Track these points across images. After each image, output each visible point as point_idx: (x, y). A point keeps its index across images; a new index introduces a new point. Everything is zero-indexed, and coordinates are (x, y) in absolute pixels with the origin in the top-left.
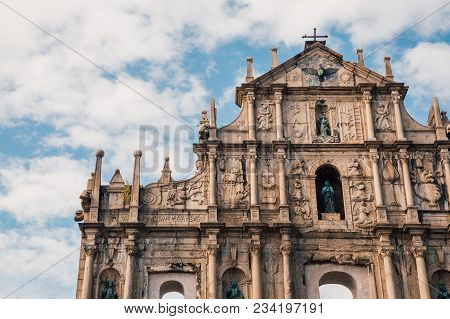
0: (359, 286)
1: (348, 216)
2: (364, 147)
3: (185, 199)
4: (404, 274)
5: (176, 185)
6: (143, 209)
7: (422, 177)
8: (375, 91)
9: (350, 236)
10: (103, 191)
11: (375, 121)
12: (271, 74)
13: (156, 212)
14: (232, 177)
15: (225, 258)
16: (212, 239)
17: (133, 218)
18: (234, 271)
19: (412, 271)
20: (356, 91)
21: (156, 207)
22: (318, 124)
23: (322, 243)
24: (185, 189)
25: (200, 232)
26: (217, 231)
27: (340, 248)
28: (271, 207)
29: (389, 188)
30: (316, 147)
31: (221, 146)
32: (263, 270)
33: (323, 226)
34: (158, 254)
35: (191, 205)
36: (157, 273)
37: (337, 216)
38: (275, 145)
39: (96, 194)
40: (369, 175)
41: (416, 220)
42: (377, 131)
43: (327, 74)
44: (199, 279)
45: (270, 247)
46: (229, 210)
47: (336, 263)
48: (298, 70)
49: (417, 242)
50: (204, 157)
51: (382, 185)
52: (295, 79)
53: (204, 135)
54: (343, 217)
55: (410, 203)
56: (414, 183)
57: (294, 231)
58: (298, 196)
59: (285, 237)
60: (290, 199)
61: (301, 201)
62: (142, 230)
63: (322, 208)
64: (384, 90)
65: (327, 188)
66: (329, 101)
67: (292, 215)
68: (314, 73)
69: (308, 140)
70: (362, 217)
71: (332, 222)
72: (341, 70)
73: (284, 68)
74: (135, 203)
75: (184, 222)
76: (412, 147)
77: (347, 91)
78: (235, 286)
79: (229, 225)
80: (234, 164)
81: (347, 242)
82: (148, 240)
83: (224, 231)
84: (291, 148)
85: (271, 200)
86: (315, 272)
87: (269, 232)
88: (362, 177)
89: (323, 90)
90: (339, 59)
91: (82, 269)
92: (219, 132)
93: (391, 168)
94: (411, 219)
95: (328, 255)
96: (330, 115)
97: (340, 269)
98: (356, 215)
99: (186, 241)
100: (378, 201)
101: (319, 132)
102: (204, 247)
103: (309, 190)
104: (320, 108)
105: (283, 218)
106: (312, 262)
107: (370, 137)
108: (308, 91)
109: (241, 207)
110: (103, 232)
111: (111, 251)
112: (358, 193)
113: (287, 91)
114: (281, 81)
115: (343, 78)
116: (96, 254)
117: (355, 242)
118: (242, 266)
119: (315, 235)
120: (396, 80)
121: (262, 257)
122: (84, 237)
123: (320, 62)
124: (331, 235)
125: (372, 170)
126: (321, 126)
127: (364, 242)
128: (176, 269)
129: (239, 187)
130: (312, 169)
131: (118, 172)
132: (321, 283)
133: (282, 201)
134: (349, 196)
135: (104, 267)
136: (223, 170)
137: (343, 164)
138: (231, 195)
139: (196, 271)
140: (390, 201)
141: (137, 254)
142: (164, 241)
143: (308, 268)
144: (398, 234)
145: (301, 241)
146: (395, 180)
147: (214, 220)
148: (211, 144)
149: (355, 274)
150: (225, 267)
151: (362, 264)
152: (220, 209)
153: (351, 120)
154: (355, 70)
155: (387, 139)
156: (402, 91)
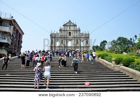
5: (58, 33)
6: (55, 35)
8: (74, 26)
9: (71, 38)
15: (61, 39)
18: (62, 40)
25: (60, 37)
29: (75, 34)
31: (61, 30)
33: (69, 37)
35: (59, 35)
38: (66, 30)
43: (70, 24)
45: (65, 39)
62: (55, 37)
64: (75, 25)
69: (68, 30)
73: (67, 23)
76: (77, 30)
80: (62, 32)
83: (61, 37)
84: (67, 30)
86: (68, 40)
87: (65, 37)
93: (75, 32)
94: (76, 36)
98: (72, 36)
103: (68, 34)
104: (70, 27)
105: (66, 36)
108: (69, 25)
109: (63, 35)
110: (52, 37)
111: (53, 39)
112: (72, 34)
113: (67, 25)
115: (72, 24)
116: (51, 39)
118: (63, 40)
125: (73, 32)
126: (70, 29)
130: (69, 32)
137: (71, 32)
138: (62, 34)
139: (59, 40)
141: (55, 39)
144: (75, 37)
145: (67, 38)
148: (60, 30)
149: (71, 40)
152: (61, 35)
153: (72, 28)
154: (73, 24)
155: (75, 30)
156: (77, 26)
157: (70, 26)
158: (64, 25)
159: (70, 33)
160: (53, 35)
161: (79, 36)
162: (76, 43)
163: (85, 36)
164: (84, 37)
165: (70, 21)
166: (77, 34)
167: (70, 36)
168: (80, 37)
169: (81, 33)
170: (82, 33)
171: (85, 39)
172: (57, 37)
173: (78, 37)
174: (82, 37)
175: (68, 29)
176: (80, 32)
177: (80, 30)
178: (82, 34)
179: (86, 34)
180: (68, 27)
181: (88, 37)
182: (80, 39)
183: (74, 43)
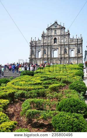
2: (59, 35)
5: (39, 41)
6: (36, 44)
8: (61, 28)
9: (57, 46)
10: (32, 42)
11: (61, 32)
13: (37, 44)
14: (45, 40)
17: (35, 45)
18: (45, 50)
19: (62, 49)
20: (59, 28)
25: (42, 46)
27: (55, 47)
29: (61, 40)
30: (54, 36)
31: (44, 36)
32: (48, 50)
33: (54, 45)
34: (37, 48)
35: (41, 43)
36: (37, 50)
38: (50, 36)
39: (31, 43)
42: (61, 33)
45: (48, 47)
49: (63, 46)
50: (42, 38)
52: (53, 27)
53: (42, 35)
54: (56, 44)
57: (51, 45)
60: (51, 42)
62: (36, 46)
63: (54, 43)
73: (51, 26)
75: (40, 45)
76: (64, 35)
79: (44, 45)
80: (45, 38)
83: (44, 46)
84: (51, 36)
85: (49, 42)
88: (59, 39)
89: (55, 29)
90: (58, 24)
94: (63, 43)
98: (58, 43)
99: (40, 47)
100: (60, 42)
101: (55, 34)
103: (53, 41)
105: (50, 44)
106: (53, 48)
109: (46, 43)
110: (32, 46)
111: (33, 48)
113: (51, 29)
114: (51, 28)
115: (58, 27)
116: (31, 49)
119: (53, 46)
120: (64, 27)
122: (30, 47)
123: (56, 25)
124: (55, 46)
125: (60, 38)
126: (55, 33)
128: (39, 50)
130: (54, 38)
134: (57, 41)
137: (57, 38)
138: (45, 42)
139: (41, 50)
141: (35, 49)
144: (61, 45)
148: (43, 36)
149: (57, 49)
151: (58, 48)
152: (43, 43)
153: (58, 32)
154: (59, 25)
155: (62, 34)
157: (55, 30)
158: (48, 29)
160: (33, 43)
162: (63, 52)
163: (77, 43)
164: (75, 44)
165: (56, 22)
166: (65, 40)
167: (55, 43)
168: (70, 43)
170: (72, 38)
171: (76, 46)
172: (38, 45)
173: (67, 45)
174: (72, 44)
175: (53, 34)
176: (69, 37)
177: (69, 34)
178: (72, 40)
179: (77, 39)
180: (54, 31)
182: (69, 47)
183: (61, 53)
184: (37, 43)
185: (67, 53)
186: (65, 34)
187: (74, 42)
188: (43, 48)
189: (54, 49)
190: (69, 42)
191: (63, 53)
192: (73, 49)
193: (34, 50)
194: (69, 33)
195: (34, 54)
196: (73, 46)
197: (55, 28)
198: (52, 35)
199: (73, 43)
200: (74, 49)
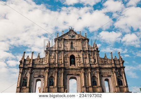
0: (77, 79)
1: (76, 65)
2: (80, 51)
3: (42, 62)
4: (86, 77)
5: (40, 59)
6: (33, 64)
7: (91, 57)
8: (83, 40)
10: (25, 60)
11: (82, 46)
12: (62, 36)
13: (36, 65)
14: (52, 57)
15: (50, 74)
16: (47, 70)
17: (31, 66)
18: (52, 77)
19: (88, 76)
20: (79, 40)
21: (36, 63)
22: (71, 46)
23: (70, 71)
24: (42, 60)
25: (45, 69)
26: (48, 68)
28: (60, 64)
29: (84, 59)
31: (50, 51)
32: (58, 76)
33: (71, 67)
34: (36, 73)
35: (44, 63)
36: (35, 77)
37: (74, 65)
39: (23, 61)
40: (81, 57)
41: (89, 66)
43: (73, 36)
44: (44, 78)
45: (59, 72)
46: (52, 64)
47: (73, 75)
48: (68, 35)
49: (89, 70)
50: (47, 53)
51: (83, 59)
52: (67, 37)
54: (75, 66)
55: (88, 62)
56: (89, 58)
57: (65, 68)
58: (66, 61)
59: (63, 70)
60: (64, 62)
61: (67, 62)
62: (33, 68)
64: (85, 40)
65: (72, 60)
66: (73, 42)
67: (64, 65)
68: (71, 36)
69: (69, 50)
70: (79, 65)
71: (73, 66)
72: (76, 36)
73: (64, 35)
74: (31, 63)
75: (42, 67)
77: (77, 40)
78: (52, 80)
79: (51, 67)
80: (53, 54)
81: (76, 71)
82: (34, 70)
84: (64, 51)
85: (60, 62)
86: (69, 77)
87: (59, 69)
88: (79, 57)
89: (72, 40)
90: (76, 33)
91: (19, 77)
92: (50, 48)
93: (85, 56)
94: (88, 66)
95: (71, 73)
96: (73, 45)
97: (74, 76)
98: (78, 65)
99: (42, 71)
100: (82, 62)
102: (46, 72)
103: (68, 60)
104: (72, 43)
105: (63, 66)
106: (68, 75)
107: (81, 49)
108: (70, 40)
109: (54, 63)
110: (24, 69)
111: (26, 73)
112: (78, 61)
113: (65, 40)
114: (64, 38)
115: (76, 37)
117: (77, 70)
118: (53, 76)
119: (69, 69)
121: (58, 74)
122: (20, 70)
123: (72, 34)
124: (72, 69)
125: (81, 56)
126: (72, 47)
127: (79, 70)
128: (40, 76)
129: (54, 59)
130: (69, 56)
131: (28, 56)
132: (70, 79)
133: (63, 62)
134: (76, 61)
135: (24, 76)
136: (51, 56)
137: (76, 55)
138: (52, 61)
139: (44, 77)
140: (84, 62)
141: (31, 74)
142: (37, 71)
143: (67, 76)
144: (86, 69)
145: (66, 71)
146: (86, 58)
147: (48, 66)
149: (77, 77)
150: (50, 76)
151: (78, 75)
152: (50, 64)
153: (78, 46)
154: (79, 35)
155: (85, 50)
156: (88, 40)
158: (58, 39)
159: (72, 57)
160: (27, 62)
161: (97, 66)
162: (89, 83)
163: (114, 66)
164: (111, 68)
166: (92, 60)
168: (100, 66)
169: (101, 58)
171: (113, 72)
173: (96, 68)
174: (106, 68)
175: (68, 48)
176: (98, 55)
178: (105, 60)
179: (114, 60)
181: (120, 68)
182: (100, 73)
183: (85, 83)
184: (36, 62)
185: (99, 84)
186: (90, 50)
187: (108, 64)
188: (49, 74)
189: (71, 76)
190: (100, 63)
191: (90, 85)
192: (108, 78)
193: (28, 76)
194: (97, 49)
195: (28, 85)
196: (107, 71)
197: (71, 38)
198: (66, 50)
199: (107, 66)
200: (110, 76)
